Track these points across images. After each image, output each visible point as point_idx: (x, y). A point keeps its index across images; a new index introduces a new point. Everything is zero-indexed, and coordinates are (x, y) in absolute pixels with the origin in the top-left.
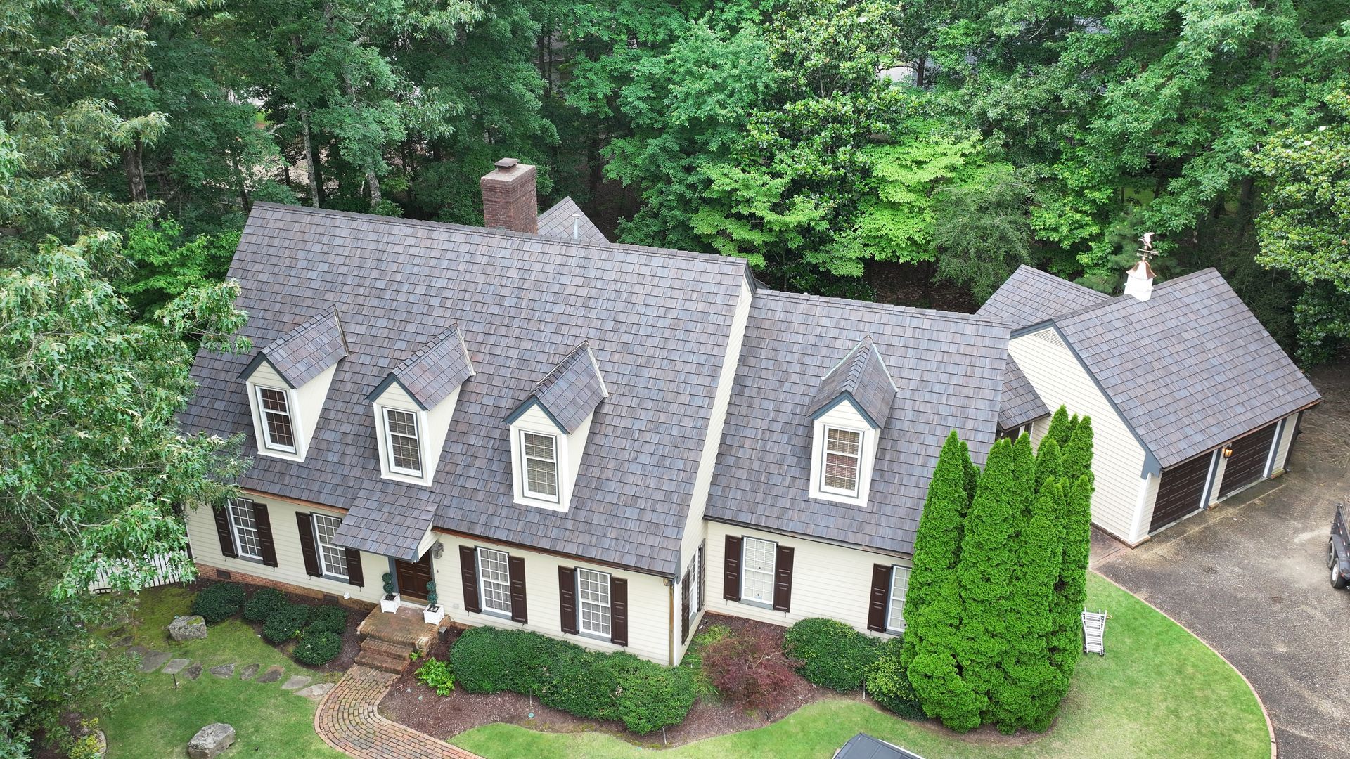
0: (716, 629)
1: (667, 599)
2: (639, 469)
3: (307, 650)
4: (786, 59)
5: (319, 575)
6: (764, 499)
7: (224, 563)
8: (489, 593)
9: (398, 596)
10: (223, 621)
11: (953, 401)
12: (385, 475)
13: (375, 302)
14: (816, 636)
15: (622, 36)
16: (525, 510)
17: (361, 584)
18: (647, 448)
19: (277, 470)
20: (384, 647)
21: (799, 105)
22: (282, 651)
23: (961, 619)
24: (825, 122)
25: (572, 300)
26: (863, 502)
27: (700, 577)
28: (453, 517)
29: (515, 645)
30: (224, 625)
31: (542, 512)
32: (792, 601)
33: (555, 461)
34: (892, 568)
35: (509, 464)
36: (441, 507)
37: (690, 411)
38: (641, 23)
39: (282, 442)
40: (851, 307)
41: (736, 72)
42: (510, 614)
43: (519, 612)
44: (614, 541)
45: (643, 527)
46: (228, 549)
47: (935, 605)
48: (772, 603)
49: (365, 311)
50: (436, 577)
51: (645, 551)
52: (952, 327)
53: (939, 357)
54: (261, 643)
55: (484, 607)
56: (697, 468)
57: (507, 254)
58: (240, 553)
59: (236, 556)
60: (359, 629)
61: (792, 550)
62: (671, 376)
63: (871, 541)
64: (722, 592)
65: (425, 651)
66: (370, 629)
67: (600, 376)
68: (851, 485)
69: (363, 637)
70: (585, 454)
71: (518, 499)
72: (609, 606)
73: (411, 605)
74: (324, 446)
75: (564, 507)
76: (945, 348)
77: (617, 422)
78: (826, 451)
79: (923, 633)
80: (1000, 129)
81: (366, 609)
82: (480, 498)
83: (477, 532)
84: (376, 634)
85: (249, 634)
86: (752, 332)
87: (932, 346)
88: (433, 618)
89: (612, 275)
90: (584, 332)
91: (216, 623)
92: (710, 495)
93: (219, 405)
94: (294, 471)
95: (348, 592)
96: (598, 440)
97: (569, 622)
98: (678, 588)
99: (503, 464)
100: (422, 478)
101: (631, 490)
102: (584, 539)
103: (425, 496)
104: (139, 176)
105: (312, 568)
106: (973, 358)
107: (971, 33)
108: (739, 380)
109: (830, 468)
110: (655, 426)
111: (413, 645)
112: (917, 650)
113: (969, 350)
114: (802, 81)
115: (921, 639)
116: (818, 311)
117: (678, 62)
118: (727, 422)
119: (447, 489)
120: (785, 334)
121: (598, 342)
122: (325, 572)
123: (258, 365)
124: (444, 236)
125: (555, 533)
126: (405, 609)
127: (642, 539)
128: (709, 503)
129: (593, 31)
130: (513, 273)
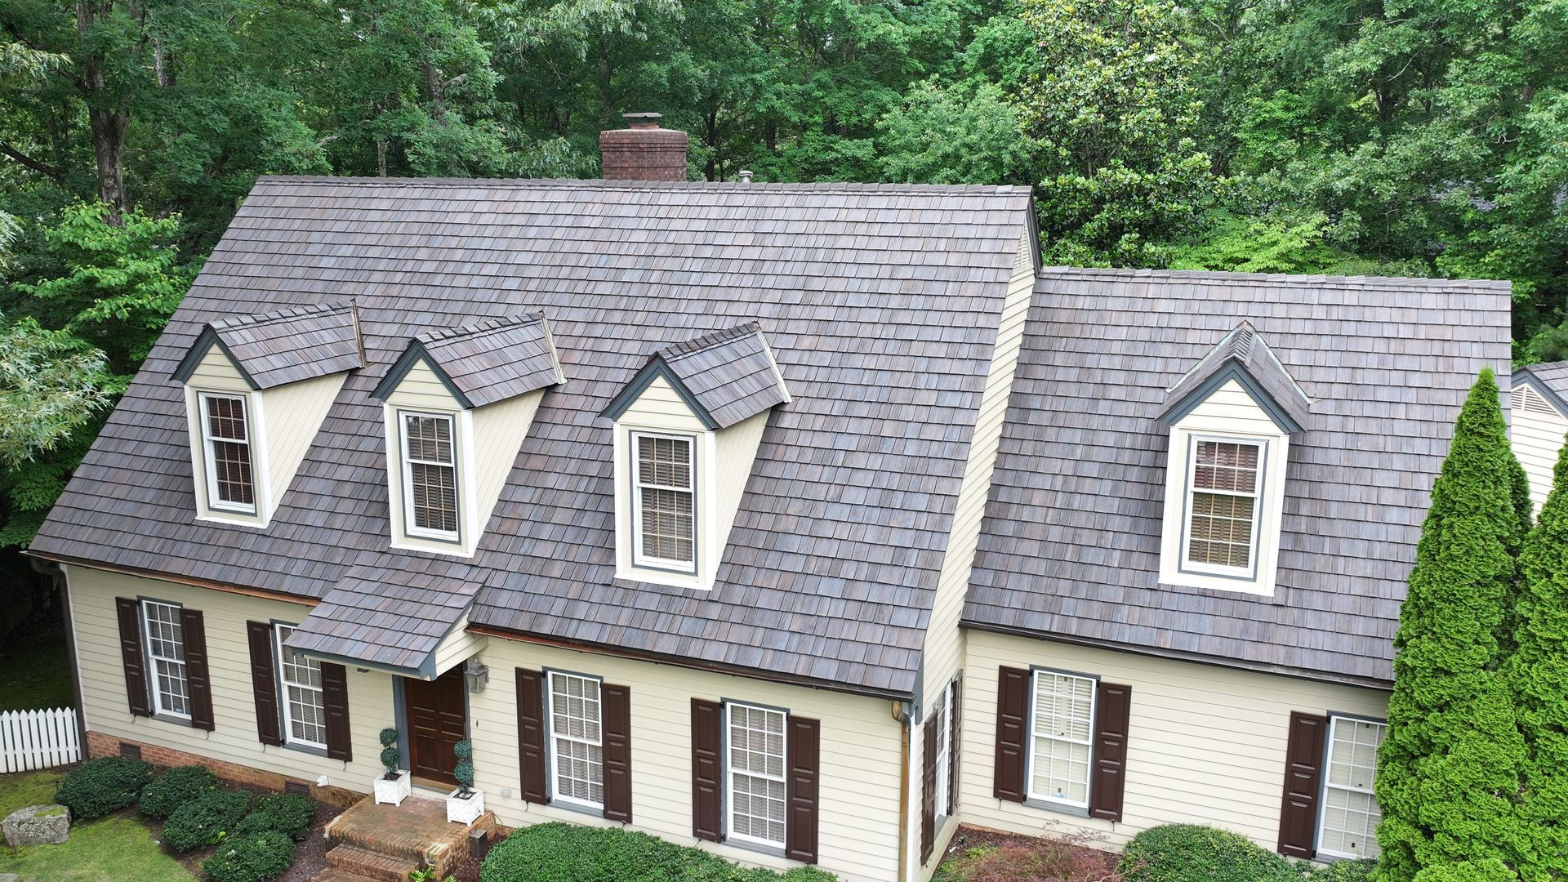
0: (981, 851)
1: (897, 758)
2: (843, 513)
3: (230, 859)
4: (1040, 128)
5: (279, 742)
6: (1074, 589)
7: (130, 728)
8: (564, 764)
9: (405, 777)
10: (103, 816)
11: (1418, 412)
12: (397, 542)
13: (417, 292)
14: (1184, 852)
15: (817, 118)
16: (636, 589)
17: (347, 757)
18: (860, 478)
19: (221, 543)
20: (368, 859)
21: (1062, 179)
22: (189, 866)
23: (1523, 778)
24: (1099, 202)
25: (734, 267)
26: (1265, 585)
27: (953, 743)
28: (506, 608)
29: (604, 851)
30: (103, 824)
31: (665, 592)
32: (1127, 798)
33: (691, 490)
34: (1328, 719)
35: (611, 514)
36: (486, 591)
37: (938, 415)
38: (842, 102)
39: (237, 498)
40: (1210, 282)
41: (974, 137)
42: (601, 806)
43: (617, 799)
44: (796, 637)
45: (852, 610)
46: (139, 704)
47: (1462, 750)
48: (1086, 805)
49: (401, 304)
50: (474, 733)
51: (857, 653)
52: (1400, 300)
53: (1381, 346)
54: (155, 853)
55: (556, 795)
56: (954, 506)
57: (632, 211)
58: (159, 709)
59: (150, 714)
60: (327, 828)
61: (1127, 690)
62: (902, 364)
63: (1289, 657)
64: (990, 783)
65: (440, 868)
66: (347, 828)
67: (776, 369)
68: (1241, 557)
69: (334, 841)
70: (748, 493)
71: (623, 571)
72: (784, 779)
73: (428, 794)
74: (304, 502)
75: (705, 582)
76: (1389, 331)
77: (805, 439)
78: (1191, 488)
79: (1435, 814)
80: (1352, 207)
81: (347, 800)
82: (556, 573)
83: (546, 629)
84: (356, 836)
85: (143, 837)
86: (1036, 329)
87: (1364, 330)
88: (462, 810)
89: (801, 227)
90: (752, 310)
91: (90, 820)
92: (972, 586)
93: (150, 450)
94: (250, 542)
95: (324, 773)
96: (770, 469)
97: (708, 819)
98: (917, 734)
99: (601, 517)
100: (459, 543)
101: (832, 549)
102: (739, 634)
103: (462, 572)
104: (114, 177)
105: (270, 732)
106: (1447, 345)
107: (1293, 105)
108: (1017, 401)
109: (1199, 524)
110: (875, 443)
111: (419, 856)
112: (1419, 855)
113: (1436, 333)
114: (1064, 152)
115: (1428, 833)
116: (1152, 291)
117: (892, 132)
118: (998, 467)
119: (500, 561)
120: (1095, 328)
121: (775, 322)
122: (290, 738)
123: (204, 353)
124: (536, 196)
125: (687, 627)
126: (418, 800)
127: (849, 631)
128: (969, 600)
129: (777, 104)
130: (641, 236)
